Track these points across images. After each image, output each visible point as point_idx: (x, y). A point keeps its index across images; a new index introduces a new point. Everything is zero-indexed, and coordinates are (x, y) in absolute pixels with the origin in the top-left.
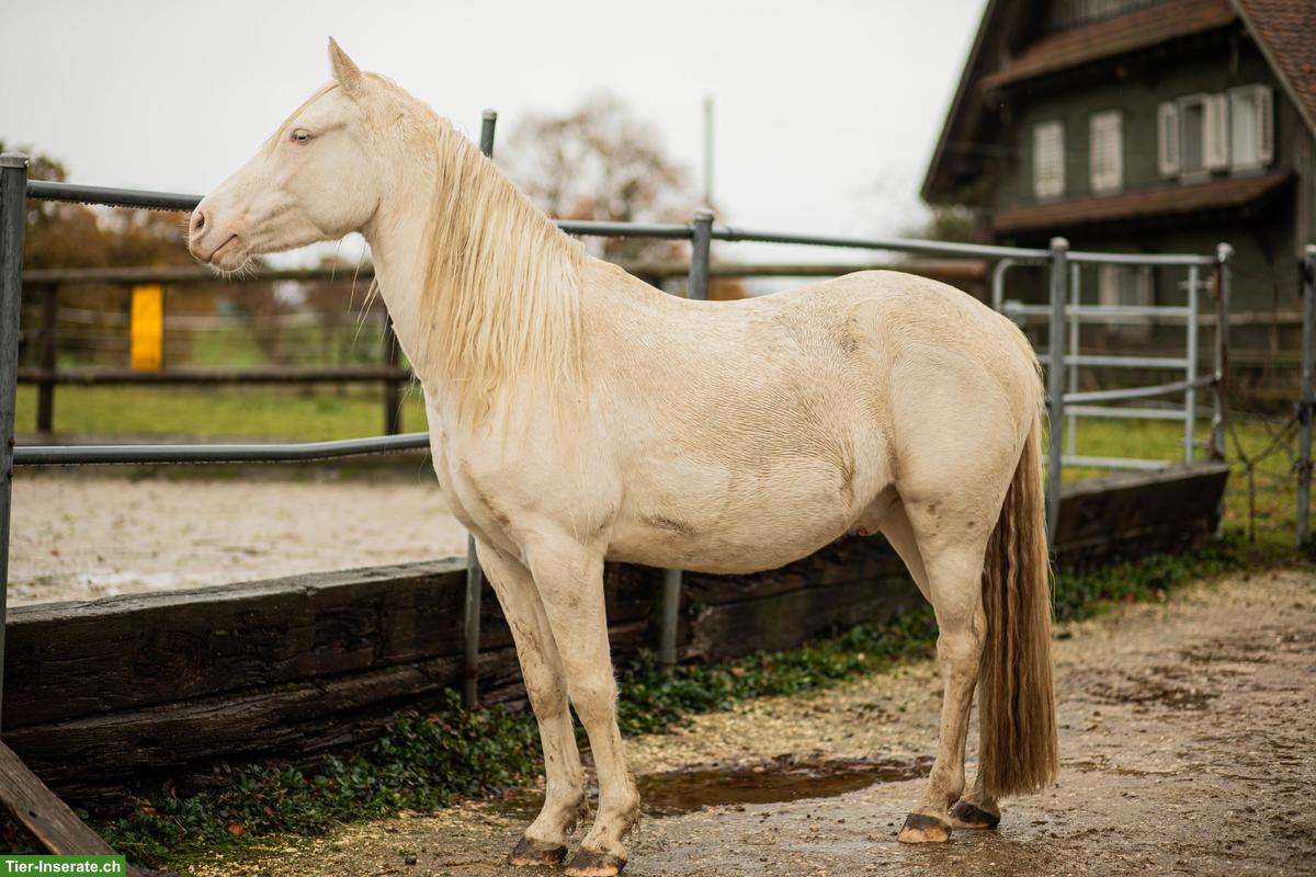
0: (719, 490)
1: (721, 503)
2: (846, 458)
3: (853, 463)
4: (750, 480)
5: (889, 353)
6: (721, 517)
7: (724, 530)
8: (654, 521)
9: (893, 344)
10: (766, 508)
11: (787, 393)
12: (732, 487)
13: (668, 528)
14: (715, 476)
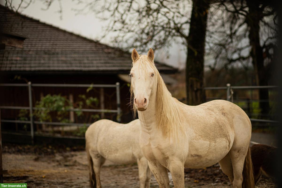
0: (207, 146)
1: (207, 150)
2: (229, 138)
3: (230, 140)
4: (213, 144)
5: (232, 116)
6: (207, 153)
7: (207, 156)
8: (194, 156)
9: (232, 114)
10: (216, 150)
11: (216, 124)
12: (210, 145)
13: (196, 157)
14: (207, 143)
